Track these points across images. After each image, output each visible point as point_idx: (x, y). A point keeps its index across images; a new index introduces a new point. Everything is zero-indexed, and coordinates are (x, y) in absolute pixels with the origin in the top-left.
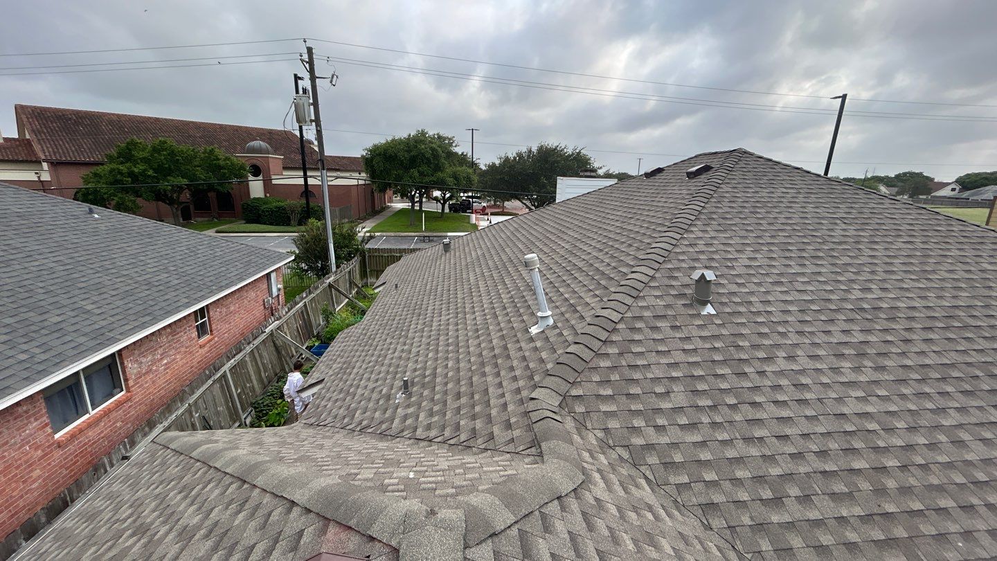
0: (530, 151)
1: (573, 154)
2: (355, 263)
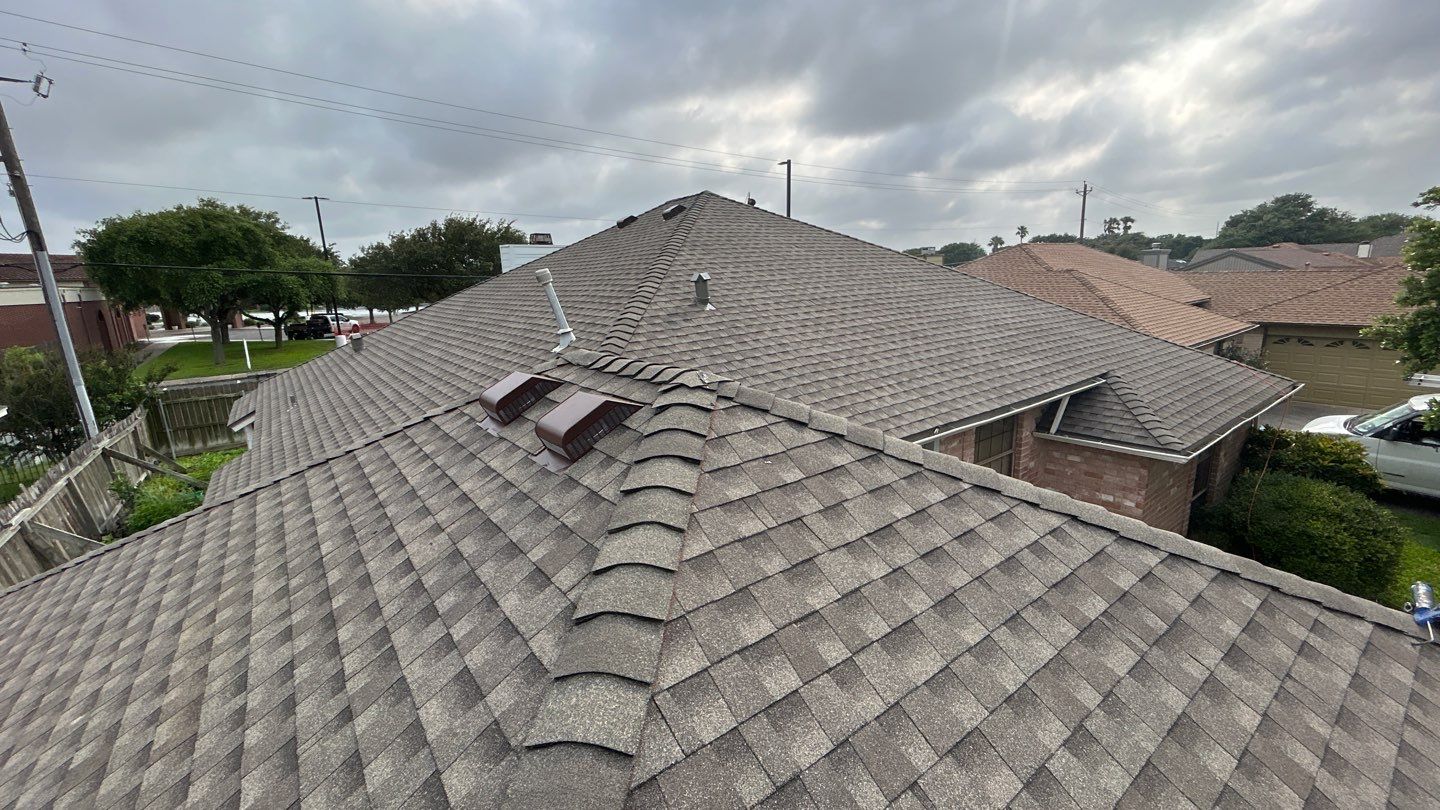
0: (434, 225)
1: (499, 230)
2: (138, 418)
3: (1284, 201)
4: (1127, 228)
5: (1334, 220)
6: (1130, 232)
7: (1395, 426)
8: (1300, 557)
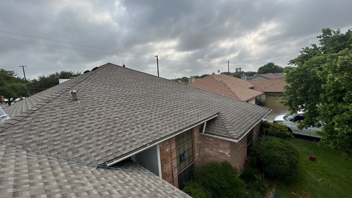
0: (57, 73)
3: (269, 64)
4: (240, 70)
5: (279, 68)
6: (241, 71)
7: (294, 118)
8: (274, 164)
